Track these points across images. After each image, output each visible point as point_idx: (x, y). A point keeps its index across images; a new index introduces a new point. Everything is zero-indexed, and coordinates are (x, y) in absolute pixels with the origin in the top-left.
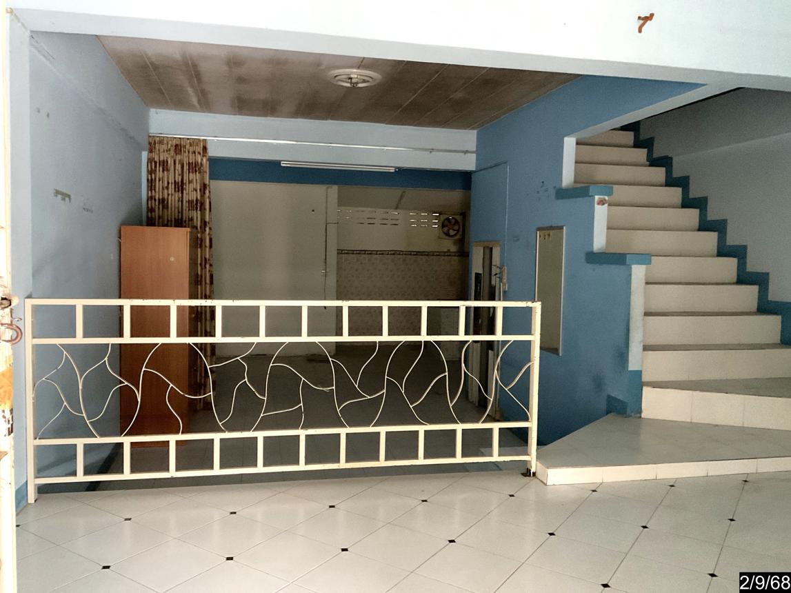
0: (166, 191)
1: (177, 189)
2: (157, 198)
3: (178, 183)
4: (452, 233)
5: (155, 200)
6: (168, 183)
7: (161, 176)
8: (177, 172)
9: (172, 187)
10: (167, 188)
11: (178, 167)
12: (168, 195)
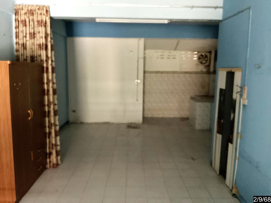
0: (25, 39)
1: (31, 37)
2: (20, 43)
3: (32, 33)
4: (204, 62)
5: (19, 44)
6: (26, 34)
7: (22, 30)
8: (31, 27)
9: (28, 36)
10: (26, 37)
11: (31, 23)
12: (26, 41)
